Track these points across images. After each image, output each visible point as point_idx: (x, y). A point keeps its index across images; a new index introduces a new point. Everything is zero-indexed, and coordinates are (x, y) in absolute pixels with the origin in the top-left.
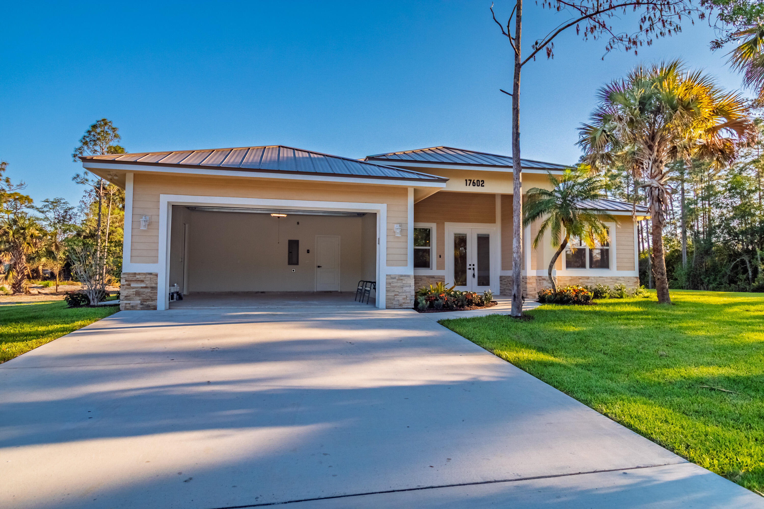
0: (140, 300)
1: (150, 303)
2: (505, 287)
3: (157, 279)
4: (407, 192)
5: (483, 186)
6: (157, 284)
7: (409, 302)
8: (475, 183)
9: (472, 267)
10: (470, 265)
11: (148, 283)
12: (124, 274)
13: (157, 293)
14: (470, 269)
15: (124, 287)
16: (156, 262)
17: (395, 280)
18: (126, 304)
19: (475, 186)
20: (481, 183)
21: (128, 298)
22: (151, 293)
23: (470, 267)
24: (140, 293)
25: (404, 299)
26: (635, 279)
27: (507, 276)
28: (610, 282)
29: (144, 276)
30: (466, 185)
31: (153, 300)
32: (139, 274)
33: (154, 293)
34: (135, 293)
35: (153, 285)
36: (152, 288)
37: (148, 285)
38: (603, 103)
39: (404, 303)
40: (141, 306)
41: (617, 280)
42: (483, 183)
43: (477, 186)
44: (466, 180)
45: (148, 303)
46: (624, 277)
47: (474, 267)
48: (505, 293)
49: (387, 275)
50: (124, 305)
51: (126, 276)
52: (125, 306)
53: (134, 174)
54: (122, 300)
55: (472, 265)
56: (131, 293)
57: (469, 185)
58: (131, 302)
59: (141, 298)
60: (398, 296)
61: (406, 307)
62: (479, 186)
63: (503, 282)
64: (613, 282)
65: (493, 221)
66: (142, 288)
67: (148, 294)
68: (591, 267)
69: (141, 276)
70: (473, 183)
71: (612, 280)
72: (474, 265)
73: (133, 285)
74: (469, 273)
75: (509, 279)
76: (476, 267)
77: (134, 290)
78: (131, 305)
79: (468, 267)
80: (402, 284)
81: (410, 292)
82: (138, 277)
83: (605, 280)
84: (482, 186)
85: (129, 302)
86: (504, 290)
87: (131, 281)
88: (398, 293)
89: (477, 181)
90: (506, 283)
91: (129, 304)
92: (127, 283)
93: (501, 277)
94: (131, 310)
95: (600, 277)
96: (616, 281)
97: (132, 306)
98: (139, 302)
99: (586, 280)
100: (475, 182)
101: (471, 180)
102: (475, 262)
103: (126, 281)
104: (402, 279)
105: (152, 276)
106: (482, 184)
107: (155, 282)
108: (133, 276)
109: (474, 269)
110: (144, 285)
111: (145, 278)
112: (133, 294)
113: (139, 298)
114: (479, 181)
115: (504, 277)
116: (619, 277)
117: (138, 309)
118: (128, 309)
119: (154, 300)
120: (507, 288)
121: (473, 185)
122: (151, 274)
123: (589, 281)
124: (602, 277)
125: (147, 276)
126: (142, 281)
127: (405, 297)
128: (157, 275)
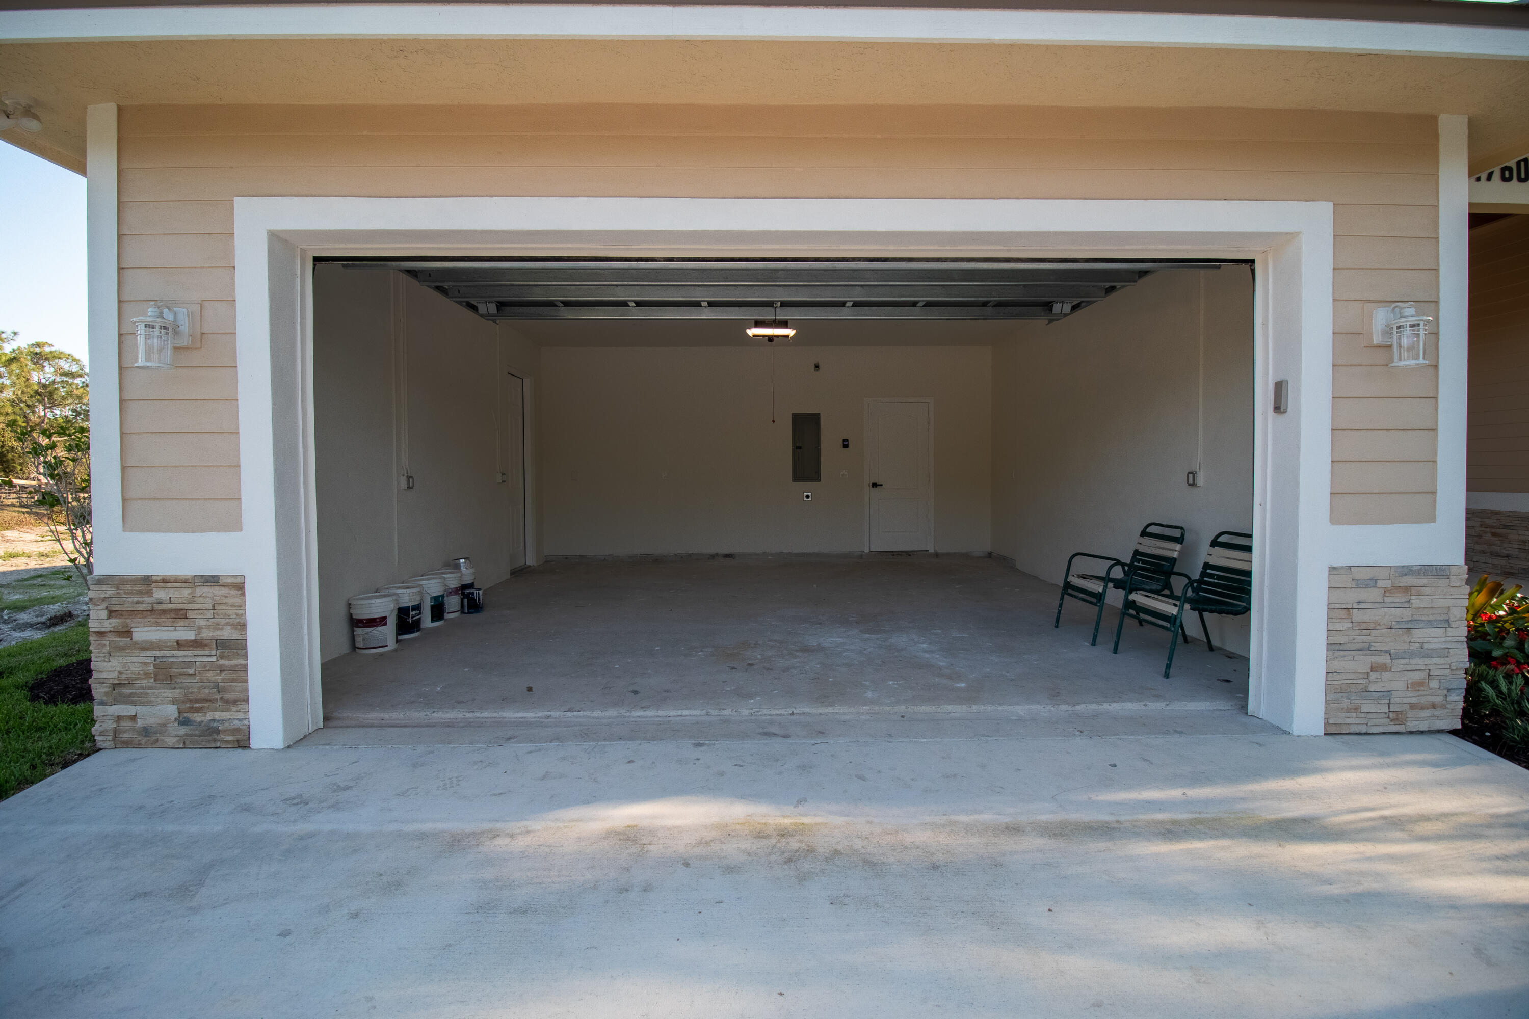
0: (174, 701)
1: (217, 715)
3: (242, 606)
6: (242, 626)
11: (202, 622)
12: (101, 581)
13: (245, 668)
15: (106, 641)
16: (233, 523)
18: (119, 718)
19: (1510, 179)
21: (127, 691)
22: (222, 669)
24: (174, 671)
29: (186, 592)
31: (229, 703)
32: (165, 581)
33: (234, 668)
34: (151, 668)
35: (227, 633)
36: (221, 644)
37: (205, 634)
40: (183, 730)
45: (209, 716)
50: (110, 724)
51: (109, 591)
52: (116, 732)
53: (120, 109)
54: (102, 703)
56: (136, 668)
58: (141, 710)
59: (177, 693)
66: (180, 645)
67: (210, 674)
69: (172, 593)
73: (142, 633)
77: (147, 656)
78: (140, 723)
82: (160, 593)
85: (130, 710)
87: (133, 613)
88: (1384, 660)
91: (133, 718)
92: (115, 622)
94: (139, 746)
97: (146, 731)
98: (172, 711)
103: (111, 613)
105: (218, 591)
107: (234, 619)
108: (140, 593)
110: (185, 634)
111: (191, 600)
112: (147, 675)
113: (168, 693)
117: (170, 741)
118: (127, 744)
119: (235, 702)
121: (1504, 179)
122: (213, 580)
125: (198, 592)
126: (180, 615)
128: (240, 587)
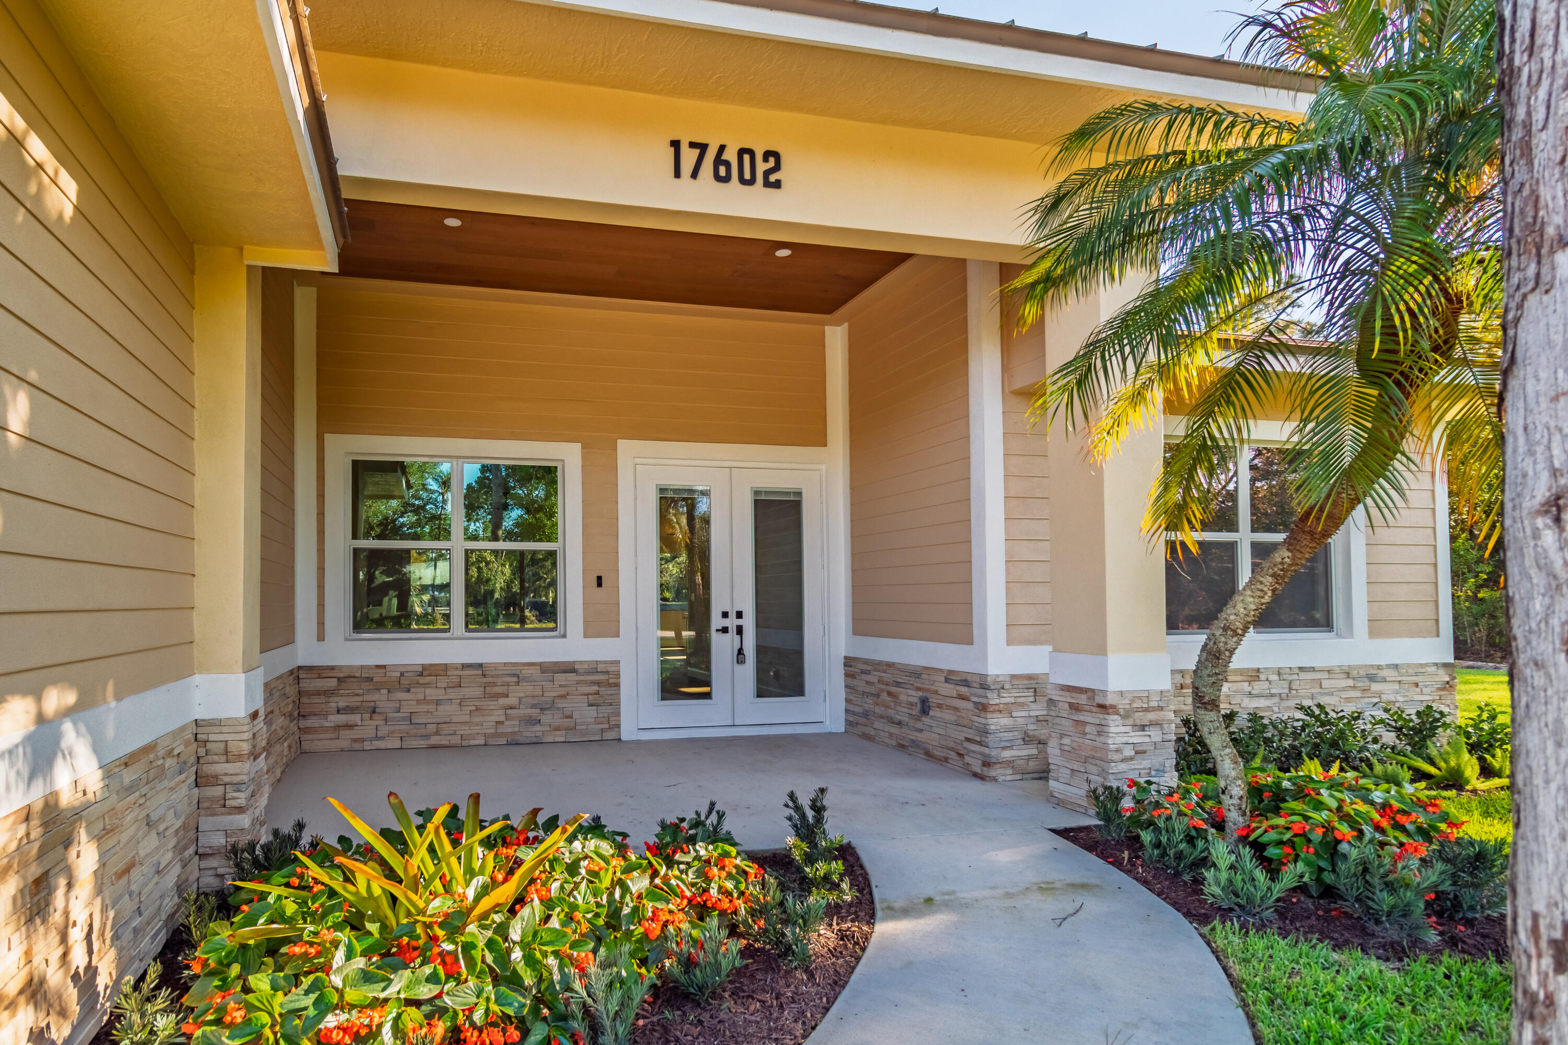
2: (869, 704)
5: (777, 185)
8: (727, 164)
9: (731, 622)
10: (725, 615)
14: (725, 630)
19: (727, 179)
20: (761, 167)
23: (726, 623)
26: (1441, 672)
27: (880, 663)
30: (677, 173)
41: (1372, 678)
42: (777, 168)
43: (743, 181)
44: (676, 144)
47: (739, 622)
48: (869, 731)
55: (732, 615)
57: (694, 175)
62: (752, 182)
63: (860, 684)
64: (1355, 688)
65: (817, 437)
70: (719, 161)
71: (1350, 682)
72: (739, 615)
74: (722, 648)
75: (886, 677)
76: (749, 622)
79: (717, 621)
83: (1326, 684)
84: (767, 184)
86: (866, 714)
89: (742, 152)
90: (873, 690)
93: (849, 662)
96: (1366, 683)
100: (730, 155)
101: (703, 148)
102: (747, 602)
106: (767, 173)
109: (740, 630)
114: (751, 153)
115: (866, 662)
116: (1377, 667)
120: (879, 710)
121: (718, 178)
123: (1258, 687)
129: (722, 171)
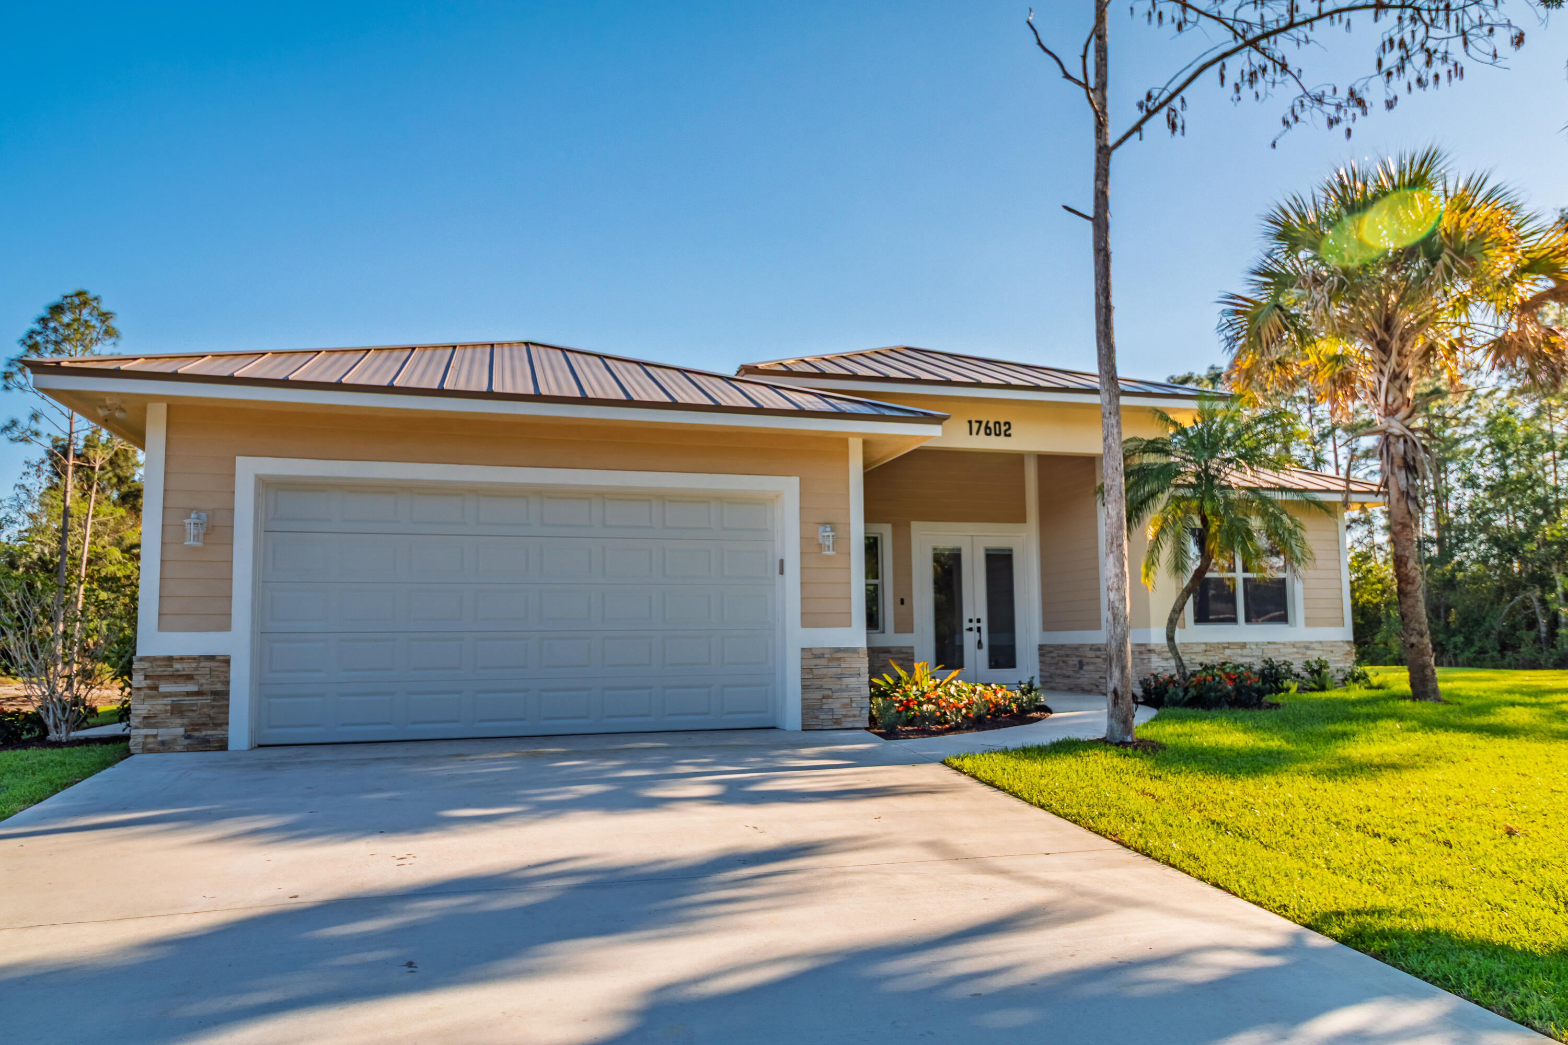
0: (182, 725)
1: (209, 732)
2: (1052, 670)
3: (228, 672)
4: (847, 448)
5: (1009, 435)
6: (227, 683)
7: (857, 713)
8: (990, 429)
9: (974, 625)
10: (971, 621)
11: (204, 681)
12: (141, 659)
13: (227, 706)
14: (971, 629)
15: (142, 693)
16: (226, 626)
17: (822, 662)
18: (146, 736)
19: (990, 434)
20: (1003, 428)
21: (153, 721)
22: (213, 707)
23: (971, 625)
24: (184, 708)
25: (845, 706)
26: (1346, 645)
27: (1058, 645)
28: (1292, 654)
29: (194, 665)
30: (971, 433)
31: (216, 726)
32: (181, 659)
33: (221, 706)
34: (169, 707)
35: (219, 687)
36: (215, 693)
37: (206, 688)
38: (1271, 244)
39: (845, 716)
40: (187, 742)
41: (1307, 648)
42: (1009, 428)
43: (996, 435)
44: (970, 422)
45: (204, 733)
46: (1320, 642)
47: (978, 625)
48: (1054, 685)
49: (803, 649)
50: (141, 740)
51: (146, 665)
52: (144, 744)
53: (169, 407)
54: (137, 728)
55: (975, 621)
56: (159, 707)
57: (977, 433)
58: (161, 731)
59: (185, 721)
60: (830, 700)
61: (850, 726)
62: (999, 435)
63: (1048, 659)
64: (1297, 653)
65: (1021, 518)
66: (189, 694)
67: (206, 710)
68: (1248, 620)
69: (185, 665)
70: (987, 427)
71: (1295, 650)
72: (979, 621)
73: (164, 688)
74: (969, 640)
75: (1062, 652)
76: (984, 625)
77: (168, 701)
78: (159, 738)
79: (966, 625)
80: (839, 671)
81: (858, 689)
82: (177, 666)
83: (1282, 651)
84: (1006, 435)
85: (154, 731)
86: (1051, 676)
87: (160, 677)
88: (829, 693)
89: (996, 423)
90: (1054, 661)
91: (155, 736)
92: (148, 682)
93: (1041, 647)
94: (159, 751)
95: (1269, 643)
96: (1304, 650)
97: (163, 743)
98: (181, 731)
99: (1239, 651)
100: (991, 425)
101: (980, 422)
102: (982, 613)
103: (146, 677)
104: (839, 659)
105: (213, 664)
106: (1005, 431)
107: (222, 678)
108: (166, 666)
109: (979, 629)
110: (192, 688)
111: (196, 669)
112: (166, 711)
113: (179, 721)
114: (999, 423)
115: (1051, 646)
116: (1311, 643)
117: (178, 748)
118: (150, 751)
119: (220, 725)
120: (1058, 672)
121: (987, 434)
122: (211, 658)
123: (1245, 652)
124: (1275, 643)
125: (202, 664)
126: (189, 678)
127: (847, 701)
128: (227, 661)
129: (988, 431)
